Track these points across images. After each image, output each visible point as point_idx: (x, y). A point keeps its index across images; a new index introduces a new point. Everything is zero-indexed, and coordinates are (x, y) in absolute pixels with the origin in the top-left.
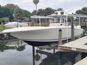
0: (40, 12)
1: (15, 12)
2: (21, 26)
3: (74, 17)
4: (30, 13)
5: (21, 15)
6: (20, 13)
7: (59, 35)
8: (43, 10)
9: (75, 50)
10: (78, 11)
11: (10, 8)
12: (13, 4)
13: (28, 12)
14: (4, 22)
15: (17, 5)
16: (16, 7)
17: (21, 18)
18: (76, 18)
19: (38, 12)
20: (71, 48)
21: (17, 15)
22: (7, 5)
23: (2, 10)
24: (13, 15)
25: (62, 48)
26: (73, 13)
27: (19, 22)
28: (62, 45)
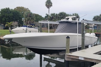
0: (52, 17)
1: (25, 17)
2: (30, 31)
3: (85, 23)
4: (42, 18)
5: (32, 20)
6: (30, 17)
7: (67, 43)
8: (56, 14)
9: (83, 59)
10: (95, 17)
11: (20, 11)
12: (23, 7)
13: (40, 16)
14: (12, 27)
15: (27, 9)
16: (27, 10)
17: (32, 23)
18: (86, 24)
19: (50, 17)
20: (79, 57)
21: (27, 19)
22: (17, 7)
23: (10, 13)
24: (23, 19)
25: (69, 57)
26: (83, 19)
27: (29, 27)
28: (70, 54)
